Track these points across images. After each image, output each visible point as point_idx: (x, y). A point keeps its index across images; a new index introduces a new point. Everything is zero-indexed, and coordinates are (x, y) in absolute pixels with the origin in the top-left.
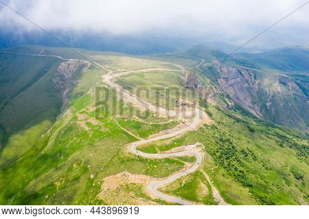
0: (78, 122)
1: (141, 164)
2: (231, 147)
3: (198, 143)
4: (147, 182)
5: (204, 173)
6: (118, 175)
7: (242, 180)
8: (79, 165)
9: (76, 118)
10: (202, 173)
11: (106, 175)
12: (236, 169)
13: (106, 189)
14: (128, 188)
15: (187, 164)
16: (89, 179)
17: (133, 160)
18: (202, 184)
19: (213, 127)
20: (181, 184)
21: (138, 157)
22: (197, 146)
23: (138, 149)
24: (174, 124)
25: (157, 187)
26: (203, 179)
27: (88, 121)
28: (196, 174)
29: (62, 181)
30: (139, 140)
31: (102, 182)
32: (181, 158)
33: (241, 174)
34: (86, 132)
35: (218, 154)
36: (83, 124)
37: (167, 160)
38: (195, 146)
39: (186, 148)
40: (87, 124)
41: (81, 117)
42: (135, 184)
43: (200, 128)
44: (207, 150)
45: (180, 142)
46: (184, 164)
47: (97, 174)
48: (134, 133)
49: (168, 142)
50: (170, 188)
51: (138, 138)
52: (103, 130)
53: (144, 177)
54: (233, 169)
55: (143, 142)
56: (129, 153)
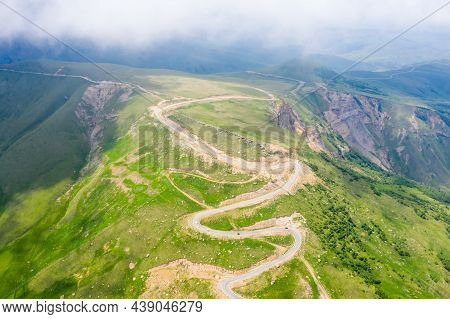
0: (112, 179)
1: (208, 248)
2: (346, 219)
3: (295, 215)
4: (217, 277)
5: (306, 263)
6: (173, 265)
7: (365, 273)
8: (112, 246)
9: (108, 173)
10: (302, 263)
11: (154, 265)
12: (355, 255)
13: (153, 286)
14: (187, 286)
15: (280, 248)
16: (128, 270)
17: (195, 240)
18: (302, 281)
19: (319, 188)
20: (269, 280)
21: (204, 236)
22: (295, 219)
23: (202, 223)
24: (259, 183)
25: (232, 285)
26: (305, 273)
27: (128, 178)
28: (294, 265)
29: (85, 272)
30: (205, 209)
31: (147, 276)
32: (269, 239)
33: (362, 263)
34: (123, 195)
35: (327, 232)
36: (119, 183)
37: (248, 242)
38: (291, 218)
39: (277, 221)
40: (125, 182)
41: (116, 171)
42: (198, 280)
43: (300, 191)
44: (310, 225)
45: (268, 212)
46: (274, 248)
47: (140, 261)
48: (197, 197)
49: (250, 213)
50: (252, 288)
51: (203, 204)
52: (149, 192)
53: (213, 268)
54: (349, 255)
55: (210, 212)
56: (190, 230)
